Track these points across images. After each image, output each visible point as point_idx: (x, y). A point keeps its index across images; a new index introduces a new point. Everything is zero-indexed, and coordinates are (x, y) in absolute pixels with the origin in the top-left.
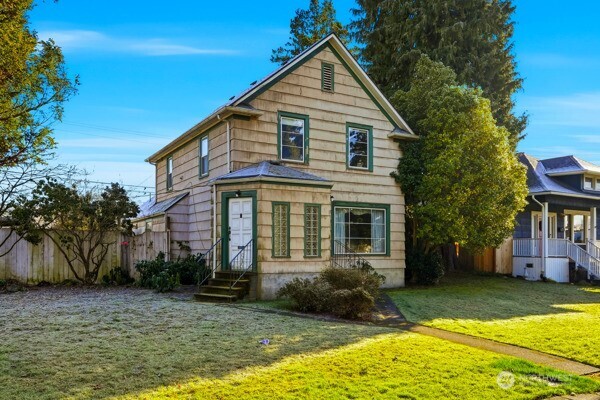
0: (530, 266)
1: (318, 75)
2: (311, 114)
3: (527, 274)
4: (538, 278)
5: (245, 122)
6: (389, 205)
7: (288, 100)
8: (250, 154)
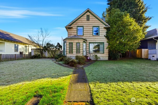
0: (153, 56)
1: (86, 18)
2: (84, 26)
3: (151, 59)
4: (156, 60)
5: (70, 29)
6: (104, 43)
7: (79, 24)
8: (71, 35)
